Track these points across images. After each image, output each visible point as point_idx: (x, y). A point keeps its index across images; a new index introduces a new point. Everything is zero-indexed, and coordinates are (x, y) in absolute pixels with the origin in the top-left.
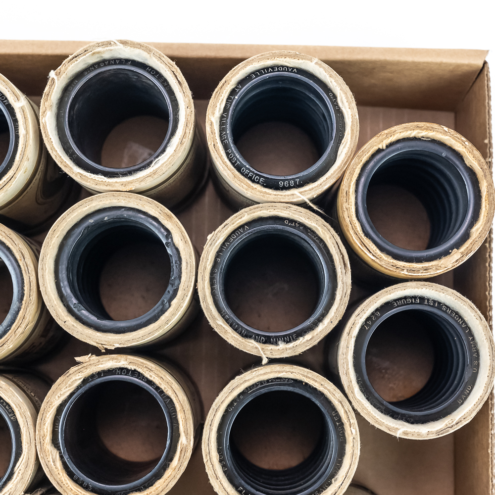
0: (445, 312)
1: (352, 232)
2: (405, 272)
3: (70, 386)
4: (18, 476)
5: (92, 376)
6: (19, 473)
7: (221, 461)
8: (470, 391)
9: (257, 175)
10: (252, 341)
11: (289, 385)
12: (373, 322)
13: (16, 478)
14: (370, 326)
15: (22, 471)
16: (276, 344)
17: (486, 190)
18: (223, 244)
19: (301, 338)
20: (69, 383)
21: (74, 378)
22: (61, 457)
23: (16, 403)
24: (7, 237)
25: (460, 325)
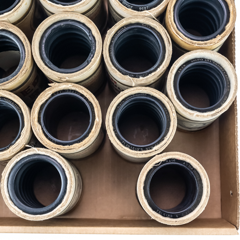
0: (215, 64)
1: (172, 28)
2: (196, 45)
3: (46, 96)
4: (22, 136)
5: (56, 93)
6: (23, 135)
7: (114, 130)
8: (226, 99)
9: (129, 5)
10: (128, 76)
11: (145, 96)
12: (182, 69)
13: (22, 137)
14: (181, 71)
15: (25, 134)
16: (139, 78)
17: (232, 9)
18: (115, 35)
19: (150, 75)
20: (46, 95)
21: (48, 93)
22: (42, 129)
23: (22, 104)
24: (18, 31)
25: (222, 70)
